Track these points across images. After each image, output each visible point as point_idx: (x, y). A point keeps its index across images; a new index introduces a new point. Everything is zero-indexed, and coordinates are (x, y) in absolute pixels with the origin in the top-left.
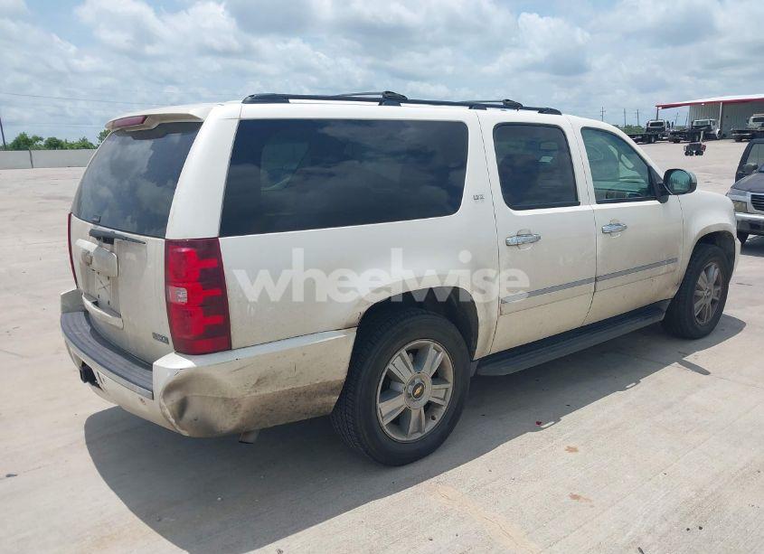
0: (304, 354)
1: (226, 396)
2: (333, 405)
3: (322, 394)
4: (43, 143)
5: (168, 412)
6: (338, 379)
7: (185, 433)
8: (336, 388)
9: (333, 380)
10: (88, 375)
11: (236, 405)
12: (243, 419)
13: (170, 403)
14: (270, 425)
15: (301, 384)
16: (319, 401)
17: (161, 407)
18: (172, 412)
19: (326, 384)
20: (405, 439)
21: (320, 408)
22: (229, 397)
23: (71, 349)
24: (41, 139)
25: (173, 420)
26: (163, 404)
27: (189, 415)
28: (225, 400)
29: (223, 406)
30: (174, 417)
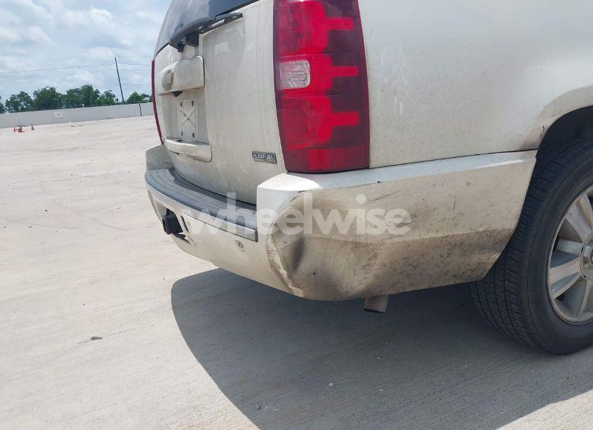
0: (468, 184)
1: (358, 240)
2: (490, 266)
3: (481, 248)
4: (148, 99)
5: (278, 260)
6: (506, 227)
7: (299, 293)
8: (502, 241)
9: (499, 228)
10: (172, 225)
11: (371, 256)
12: (377, 277)
13: (281, 245)
14: (409, 289)
15: (458, 231)
16: (475, 258)
17: (269, 252)
18: (284, 260)
19: (489, 234)
20: (575, 319)
21: (473, 271)
22: (363, 241)
23: (154, 197)
24: (147, 96)
25: (284, 272)
26: (272, 246)
27: (306, 265)
28: (356, 245)
29: (352, 255)
30: (287, 268)
